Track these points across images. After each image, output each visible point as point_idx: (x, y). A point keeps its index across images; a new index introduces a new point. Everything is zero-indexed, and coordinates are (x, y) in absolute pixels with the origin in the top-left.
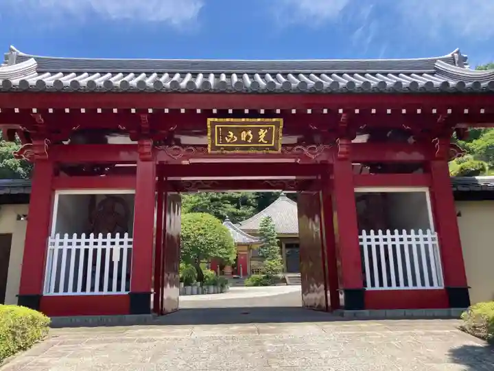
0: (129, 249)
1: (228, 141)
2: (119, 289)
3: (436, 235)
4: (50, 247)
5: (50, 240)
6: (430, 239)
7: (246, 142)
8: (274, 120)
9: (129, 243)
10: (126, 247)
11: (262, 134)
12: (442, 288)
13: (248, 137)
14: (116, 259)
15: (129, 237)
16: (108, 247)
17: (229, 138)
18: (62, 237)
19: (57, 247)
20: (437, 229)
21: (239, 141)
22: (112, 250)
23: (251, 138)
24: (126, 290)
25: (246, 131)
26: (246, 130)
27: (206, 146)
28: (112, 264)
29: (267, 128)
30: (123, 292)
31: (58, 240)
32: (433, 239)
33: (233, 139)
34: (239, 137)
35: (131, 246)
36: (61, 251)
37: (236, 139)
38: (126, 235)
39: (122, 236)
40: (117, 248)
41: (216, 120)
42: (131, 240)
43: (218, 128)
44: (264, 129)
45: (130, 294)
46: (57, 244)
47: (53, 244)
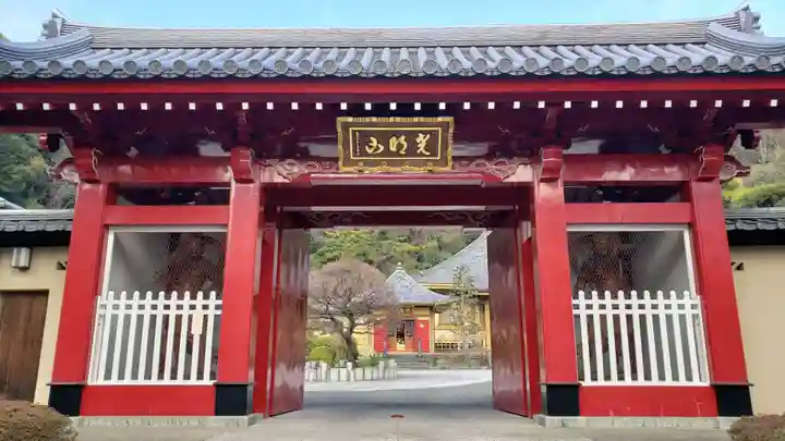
1: (370, 151)
2: (200, 376)
3: (697, 300)
4: (99, 311)
5: (100, 301)
6: (688, 307)
7: (397, 154)
8: (440, 119)
9: (217, 307)
10: (212, 313)
11: (422, 140)
12: (707, 384)
13: (400, 146)
14: (197, 331)
15: (218, 298)
16: (185, 313)
17: (370, 147)
18: (117, 297)
19: (109, 312)
20: (701, 290)
21: (387, 152)
22: (190, 317)
23: (405, 146)
24: (211, 379)
25: (398, 138)
26: (397, 135)
27: (336, 160)
28: (190, 337)
29: (430, 132)
30: (207, 381)
31: (111, 302)
32: (693, 307)
33: (378, 148)
34: (387, 146)
35: (219, 312)
36: (114, 318)
37: (382, 148)
38: (213, 294)
39: (206, 297)
40: (198, 315)
41: (350, 119)
43: (354, 132)
44: (425, 133)
45: (217, 386)
46: (110, 307)
47: (104, 307)
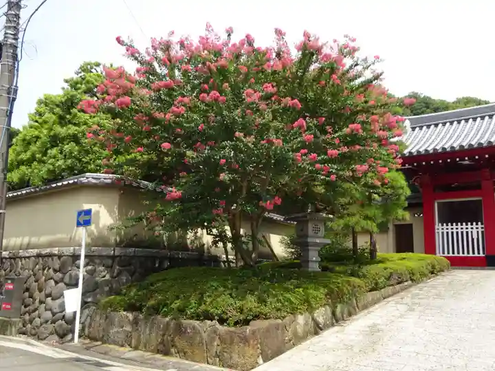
0: (482, 232)
2: (479, 253)
4: (436, 231)
5: (436, 227)
9: (482, 228)
10: (480, 230)
14: (475, 237)
15: (482, 224)
16: (469, 230)
18: (443, 225)
19: (441, 231)
22: (472, 232)
24: (484, 253)
28: (473, 239)
30: (482, 255)
31: (440, 227)
35: (483, 230)
36: (443, 233)
38: (479, 223)
39: (477, 224)
40: (475, 231)
42: (483, 226)
45: (486, 256)
46: (440, 229)
47: (438, 229)
